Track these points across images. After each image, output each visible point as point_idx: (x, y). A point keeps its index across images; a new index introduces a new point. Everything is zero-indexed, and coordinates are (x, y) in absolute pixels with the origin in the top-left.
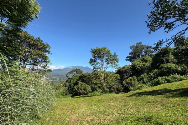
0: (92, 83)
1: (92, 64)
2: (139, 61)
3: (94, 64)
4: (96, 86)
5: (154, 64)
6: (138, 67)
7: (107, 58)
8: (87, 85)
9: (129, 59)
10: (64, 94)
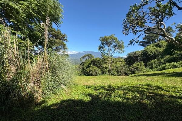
0: (102, 66)
1: (100, 50)
2: (152, 46)
3: (102, 50)
4: (106, 70)
5: (168, 49)
6: (150, 53)
7: (115, 44)
8: (97, 68)
9: (142, 44)
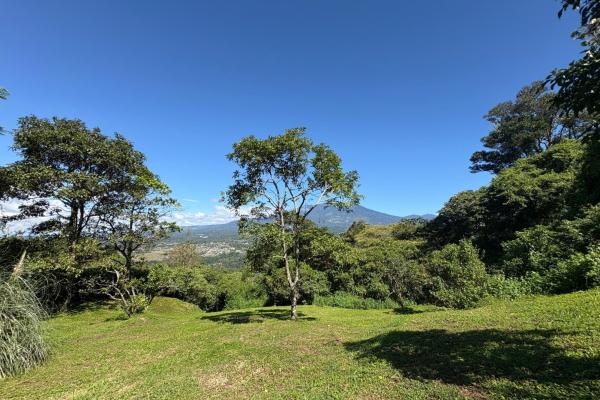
2: (526, 169)
6: (514, 197)
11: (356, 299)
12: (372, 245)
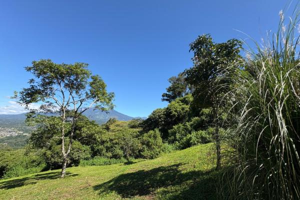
2: (178, 102)
4: (101, 147)
9: (166, 98)
10: (34, 164)
11: (105, 160)
12: (118, 131)
